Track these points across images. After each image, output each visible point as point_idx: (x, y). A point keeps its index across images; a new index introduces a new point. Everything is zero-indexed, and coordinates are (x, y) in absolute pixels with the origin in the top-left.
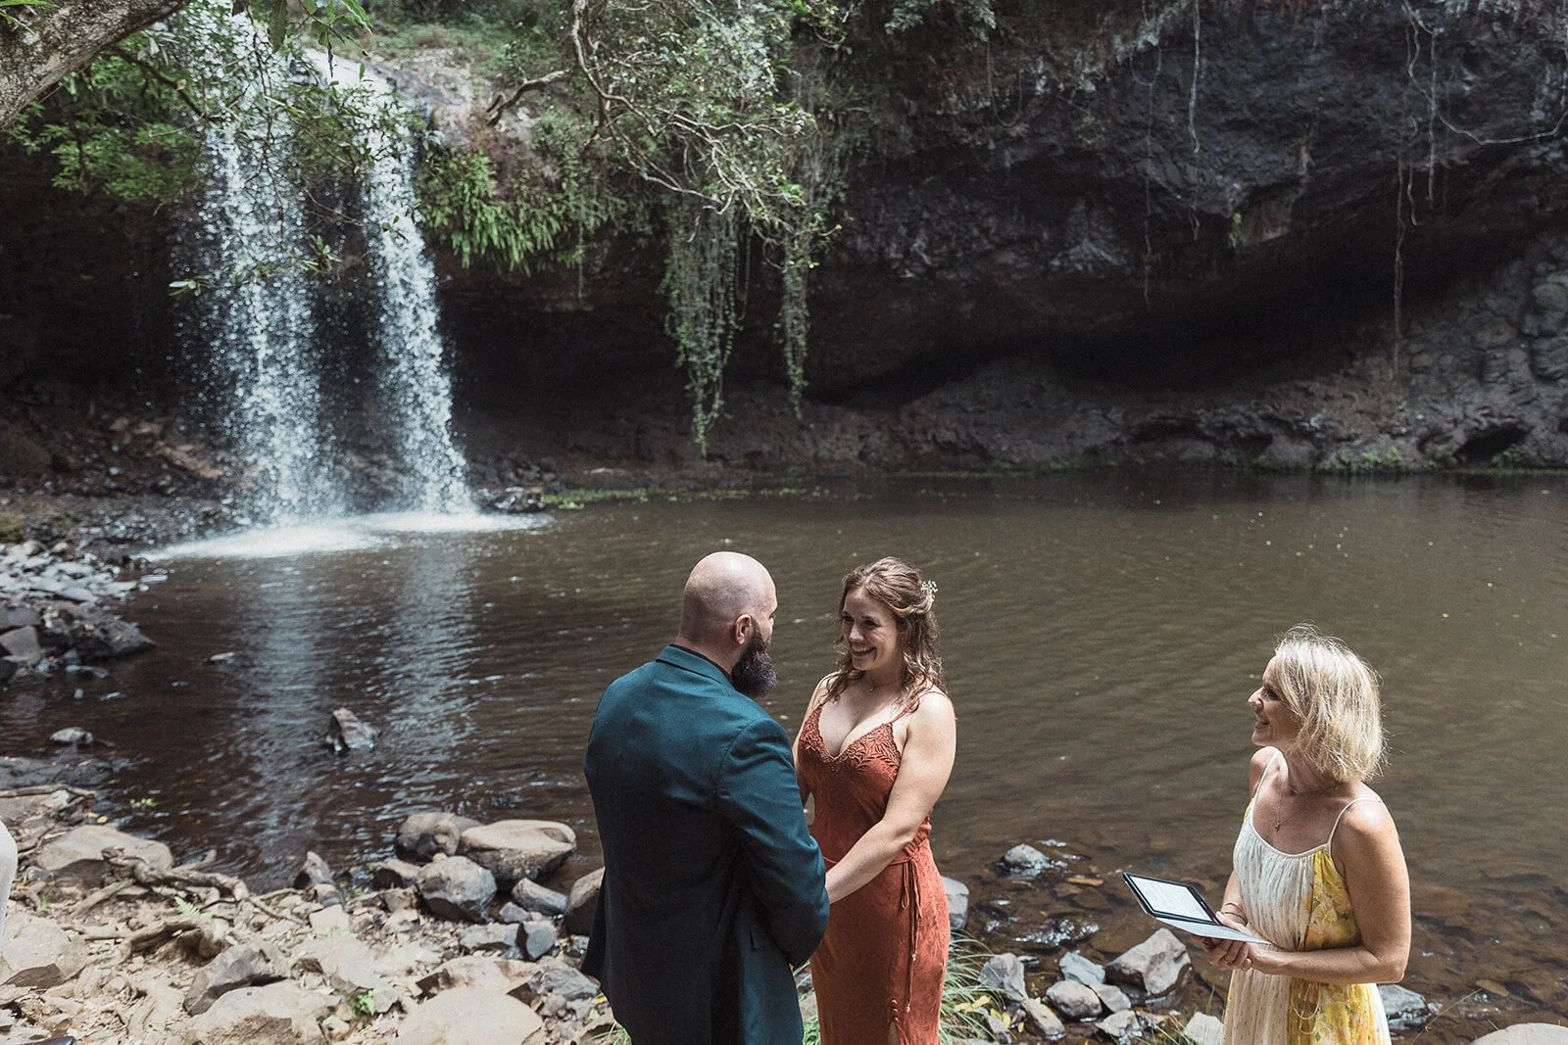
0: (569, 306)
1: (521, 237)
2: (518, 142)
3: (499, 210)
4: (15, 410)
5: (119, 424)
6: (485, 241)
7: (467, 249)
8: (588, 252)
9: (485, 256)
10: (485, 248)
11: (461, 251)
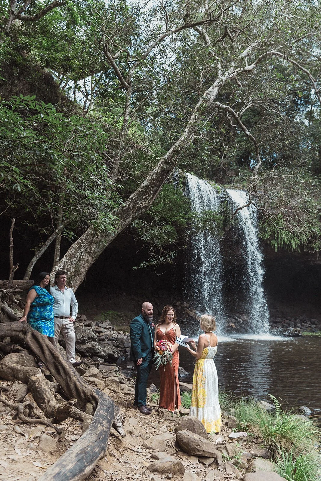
1: (296, 240)
3: (287, 232)
5: (178, 303)
6: (282, 242)
7: (276, 245)
9: (283, 247)
10: (283, 245)
11: (274, 246)
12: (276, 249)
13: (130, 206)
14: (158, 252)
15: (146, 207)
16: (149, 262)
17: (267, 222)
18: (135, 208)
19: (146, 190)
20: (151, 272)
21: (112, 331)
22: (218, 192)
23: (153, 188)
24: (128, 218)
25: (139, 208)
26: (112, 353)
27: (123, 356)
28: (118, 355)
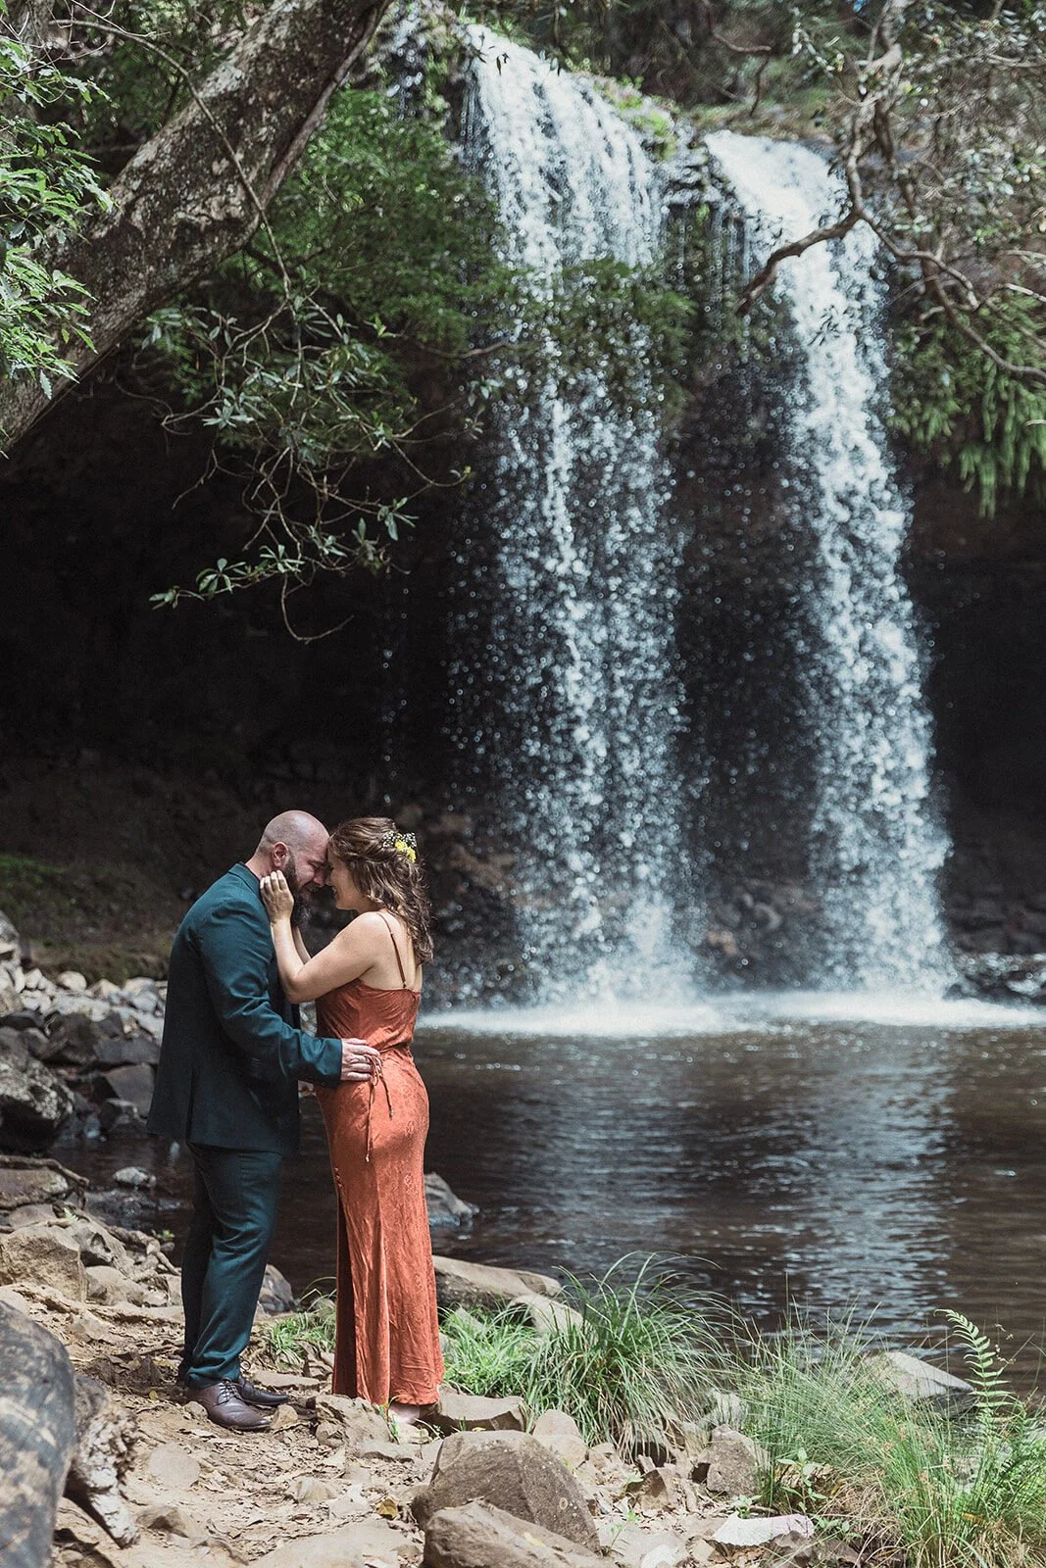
4: (258, 787)
6: (1025, 462)
7: (989, 480)
9: (1029, 492)
10: (1029, 476)
11: (978, 486)
12: (988, 502)
13: (137, 217)
14: (301, 505)
15: (232, 224)
16: (253, 559)
17: (943, 342)
18: (166, 229)
19: (231, 119)
20: (251, 632)
21: (19, 974)
22: (655, 149)
23: (275, 107)
24: (123, 293)
25: (190, 233)
26: (22, 1094)
27: (87, 1113)
28: (60, 1108)
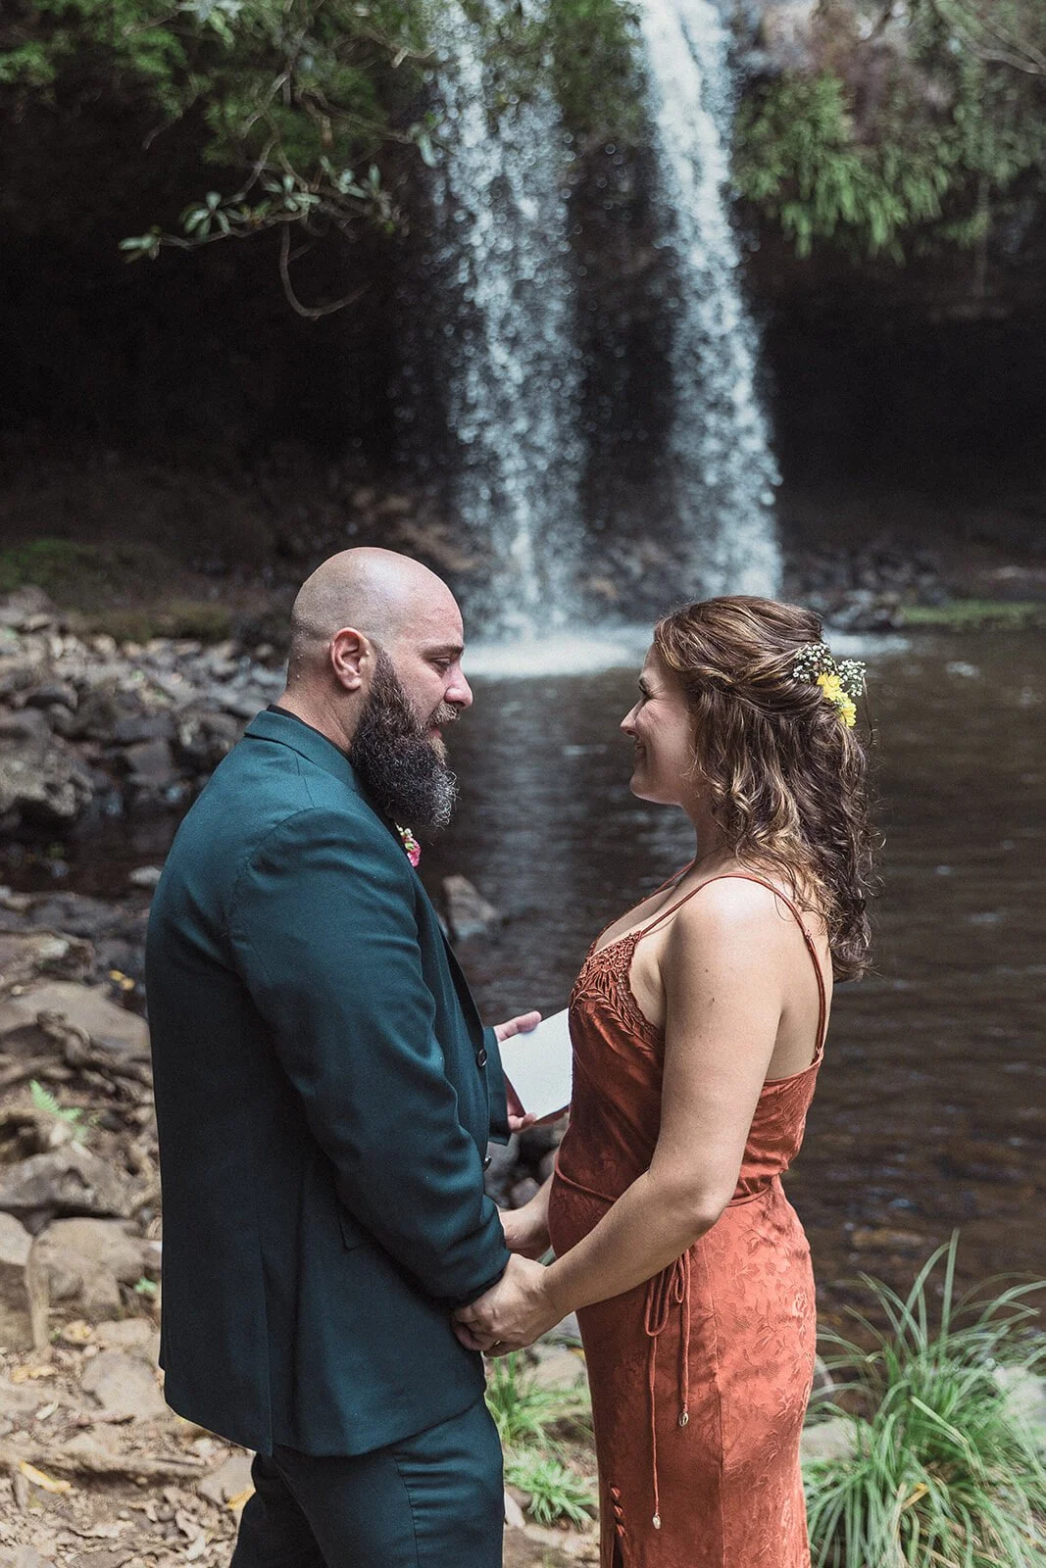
0: (968, 311)
1: (889, 203)
2: (887, 51)
3: (855, 163)
4: (246, 479)
5: (363, 498)
6: (833, 214)
7: (805, 228)
8: (998, 219)
9: (834, 237)
10: (834, 226)
11: (796, 235)
27: (108, 792)
28: (78, 801)
